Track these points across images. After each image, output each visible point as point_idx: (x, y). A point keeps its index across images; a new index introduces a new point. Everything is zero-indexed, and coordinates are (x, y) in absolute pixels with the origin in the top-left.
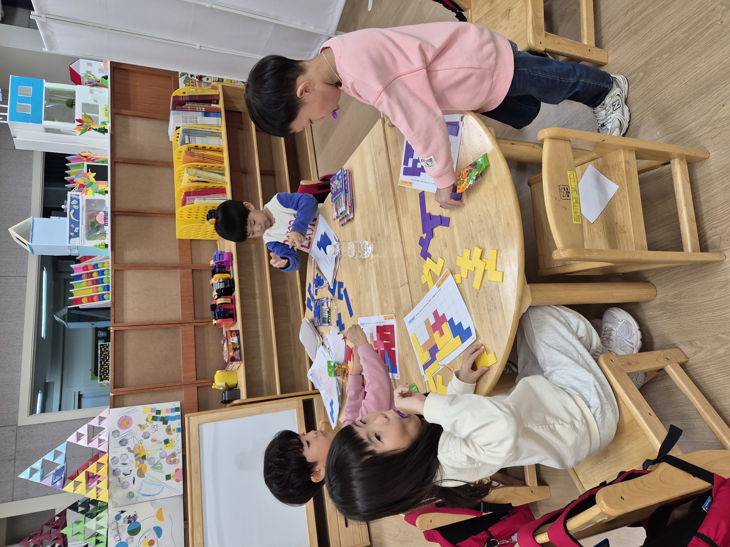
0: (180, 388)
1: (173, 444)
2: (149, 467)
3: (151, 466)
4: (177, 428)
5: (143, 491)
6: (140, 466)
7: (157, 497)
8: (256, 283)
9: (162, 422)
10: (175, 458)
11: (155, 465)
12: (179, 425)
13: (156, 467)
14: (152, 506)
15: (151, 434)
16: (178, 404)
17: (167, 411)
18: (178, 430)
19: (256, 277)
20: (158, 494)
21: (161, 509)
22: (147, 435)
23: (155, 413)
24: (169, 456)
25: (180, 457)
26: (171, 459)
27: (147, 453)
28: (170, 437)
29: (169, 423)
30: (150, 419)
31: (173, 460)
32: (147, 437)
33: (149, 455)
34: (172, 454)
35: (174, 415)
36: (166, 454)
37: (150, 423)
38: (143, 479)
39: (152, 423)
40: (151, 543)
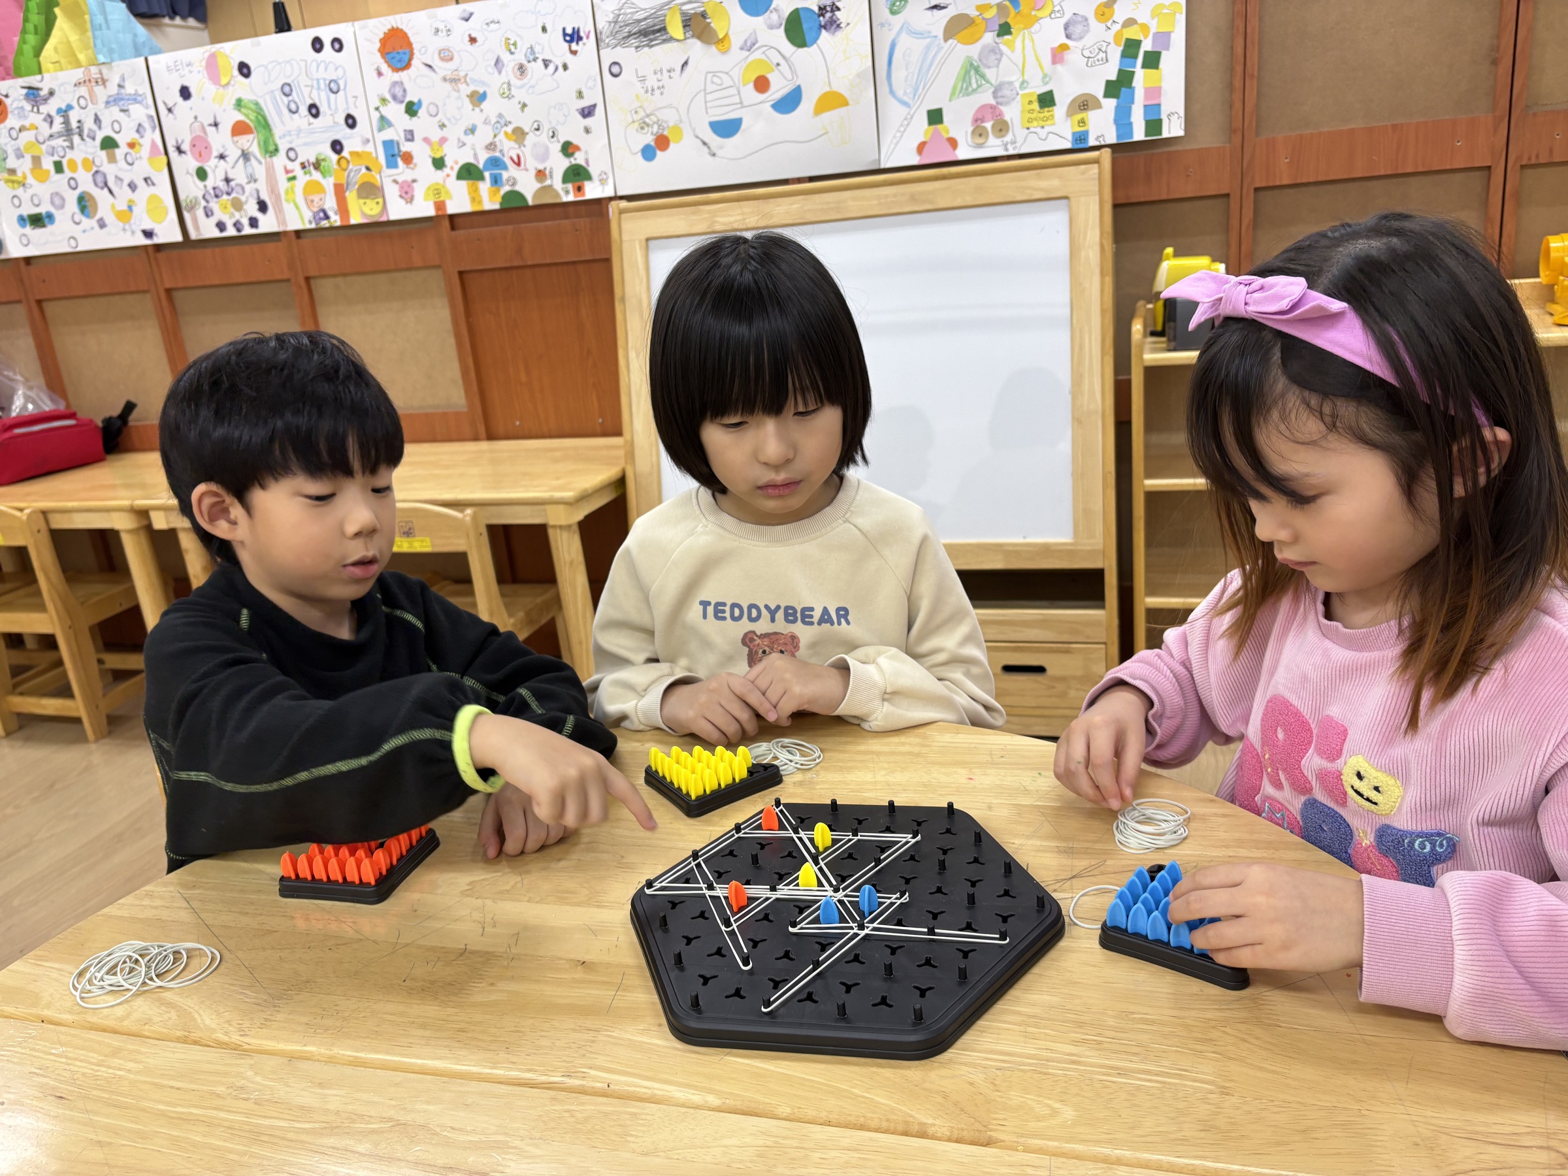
0: (1233, 131)
1: (1035, 123)
2: (974, 51)
3: (976, 57)
4: (1086, 133)
5: (905, 42)
6: (979, 20)
7: (883, 89)
9: (1113, 77)
10: (991, 134)
11: (977, 70)
12: (1097, 138)
13: (973, 69)
14: (858, 75)
15: (1080, 44)
16: (1173, 128)
17: (1154, 92)
18: (1080, 137)
20: (892, 91)
21: (846, 103)
22: (1077, 30)
23: (1150, 50)
24: (1001, 114)
25: (994, 148)
26: (990, 122)
27: (1018, 39)
28: (1060, 110)
29: (1110, 104)
30: (1132, 33)
31: (984, 128)
32: (1071, 29)
33: (1011, 46)
34: (1005, 123)
35: (1133, 119)
36: (1007, 104)
37: (1117, 36)
38: (941, 36)
39: (1117, 43)
40: (762, 84)
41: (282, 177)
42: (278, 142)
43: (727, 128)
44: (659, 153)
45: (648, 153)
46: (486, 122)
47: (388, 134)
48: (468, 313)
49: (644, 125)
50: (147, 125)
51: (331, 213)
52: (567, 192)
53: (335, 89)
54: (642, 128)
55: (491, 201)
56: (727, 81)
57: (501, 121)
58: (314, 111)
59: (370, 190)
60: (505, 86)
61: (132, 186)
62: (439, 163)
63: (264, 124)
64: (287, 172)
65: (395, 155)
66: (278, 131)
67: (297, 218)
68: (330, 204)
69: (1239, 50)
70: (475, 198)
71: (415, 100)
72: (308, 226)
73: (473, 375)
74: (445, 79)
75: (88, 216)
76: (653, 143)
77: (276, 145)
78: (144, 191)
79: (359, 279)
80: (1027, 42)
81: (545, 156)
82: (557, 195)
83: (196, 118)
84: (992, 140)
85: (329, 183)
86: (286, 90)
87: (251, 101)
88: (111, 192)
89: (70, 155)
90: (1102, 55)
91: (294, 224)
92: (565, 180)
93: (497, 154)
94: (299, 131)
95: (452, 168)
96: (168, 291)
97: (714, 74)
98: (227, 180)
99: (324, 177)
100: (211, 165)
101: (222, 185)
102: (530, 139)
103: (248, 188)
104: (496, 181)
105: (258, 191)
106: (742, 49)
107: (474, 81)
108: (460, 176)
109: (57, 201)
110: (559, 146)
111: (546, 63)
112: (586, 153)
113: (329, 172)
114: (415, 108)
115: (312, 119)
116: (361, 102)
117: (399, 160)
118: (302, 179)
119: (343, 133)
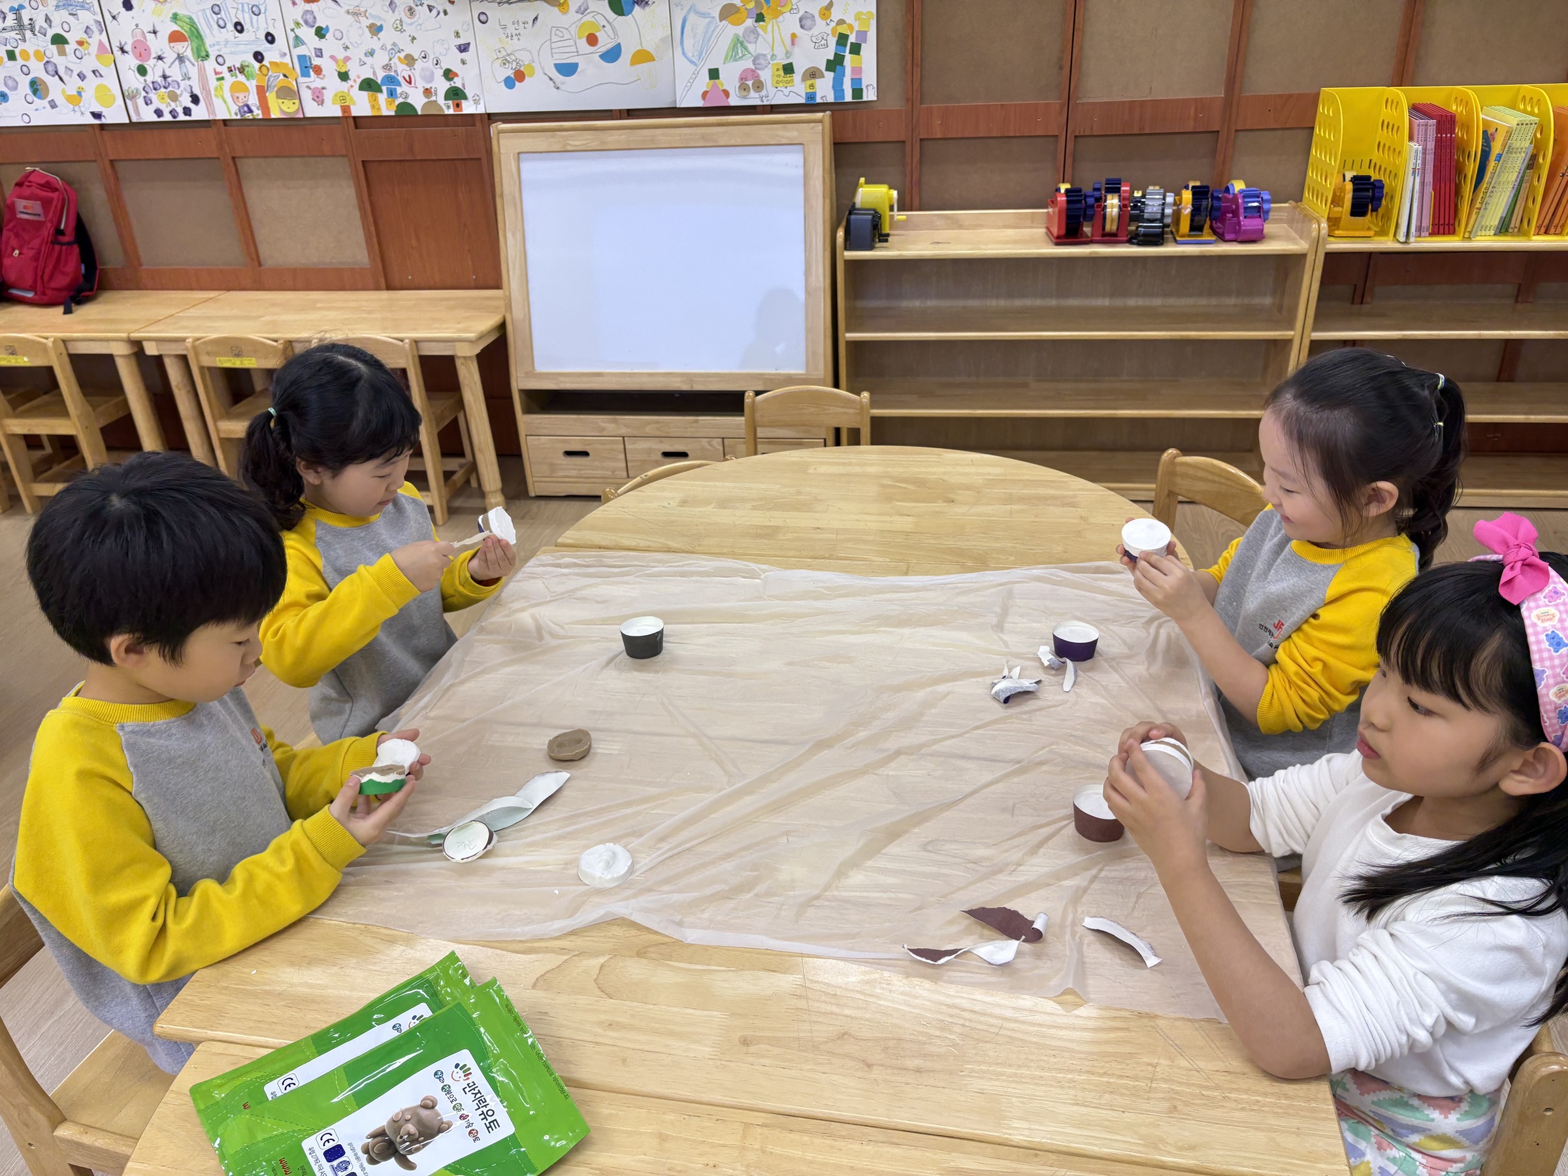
0: (907, 100)
1: (781, 84)
2: (740, 30)
3: (741, 35)
4: (815, 93)
5: (692, 18)
6: (743, 9)
7: (678, 51)
8: (1157, 302)
9: (831, 57)
10: (752, 90)
11: (742, 44)
12: (821, 98)
13: (738, 43)
14: (662, 40)
15: (810, 33)
16: (870, 95)
17: (857, 70)
18: (811, 96)
19: (1171, 301)
20: (684, 54)
21: (652, 59)
22: (808, 23)
23: (854, 41)
24: (758, 76)
25: (754, 99)
26: (751, 81)
27: (769, 24)
28: (797, 76)
29: (830, 75)
30: (843, 29)
31: (748, 85)
32: (803, 22)
33: (765, 31)
34: (761, 82)
35: (844, 87)
36: (762, 69)
37: (834, 30)
38: (717, 18)
39: (834, 35)
40: (592, 40)
41: (212, 78)
42: (209, 50)
43: (568, 69)
44: (517, 83)
45: (509, 83)
46: (383, 48)
47: (301, 50)
48: (370, 195)
49: (505, 62)
50: (94, 28)
51: (253, 108)
52: (448, 107)
53: (257, 12)
54: (504, 64)
55: (387, 109)
56: (567, 36)
57: (395, 49)
58: (239, 28)
59: (286, 93)
60: (398, 22)
61: (82, 76)
62: (344, 76)
63: (198, 35)
64: (216, 73)
65: (307, 67)
66: (208, 42)
67: (225, 110)
68: (253, 101)
69: (910, 47)
70: (374, 105)
71: (324, 27)
72: (234, 117)
73: (375, 240)
74: (348, 12)
75: (40, 98)
76: (512, 76)
77: (207, 52)
78: (92, 82)
79: (277, 160)
80: (776, 28)
81: (431, 78)
82: (441, 109)
83: (137, 25)
84: (753, 94)
85: (252, 85)
86: (216, 10)
87: (184, 16)
88: (61, 79)
89: (22, 46)
90: (824, 42)
91: (222, 115)
92: (447, 97)
93: (393, 74)
94: (227, 42)
95: (355, 81)
96: (112, 161)
97: (558, 28)
98: (165, 77)
99: (248, 80)
100: (149, 64)
101: (160, 80)
102: (419, 65)
103: (182, 84)
104: (392, 94)
105: (191, 87)
106: (577, 12)
107: (373, 16)
108: (361, 88)
109: (10, 83)
110: (441, 72)
111: (430, 8)
112: (463, 79)
113: (252, 76)
114: (323, 32)
115: (237, 34)
116: (279, 24)
117: (312, 73)
118: (229, 79)
119: (264, 47)
